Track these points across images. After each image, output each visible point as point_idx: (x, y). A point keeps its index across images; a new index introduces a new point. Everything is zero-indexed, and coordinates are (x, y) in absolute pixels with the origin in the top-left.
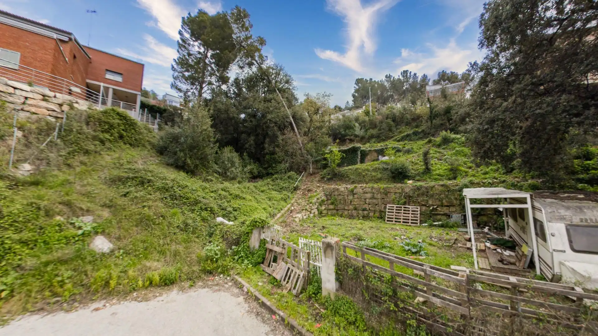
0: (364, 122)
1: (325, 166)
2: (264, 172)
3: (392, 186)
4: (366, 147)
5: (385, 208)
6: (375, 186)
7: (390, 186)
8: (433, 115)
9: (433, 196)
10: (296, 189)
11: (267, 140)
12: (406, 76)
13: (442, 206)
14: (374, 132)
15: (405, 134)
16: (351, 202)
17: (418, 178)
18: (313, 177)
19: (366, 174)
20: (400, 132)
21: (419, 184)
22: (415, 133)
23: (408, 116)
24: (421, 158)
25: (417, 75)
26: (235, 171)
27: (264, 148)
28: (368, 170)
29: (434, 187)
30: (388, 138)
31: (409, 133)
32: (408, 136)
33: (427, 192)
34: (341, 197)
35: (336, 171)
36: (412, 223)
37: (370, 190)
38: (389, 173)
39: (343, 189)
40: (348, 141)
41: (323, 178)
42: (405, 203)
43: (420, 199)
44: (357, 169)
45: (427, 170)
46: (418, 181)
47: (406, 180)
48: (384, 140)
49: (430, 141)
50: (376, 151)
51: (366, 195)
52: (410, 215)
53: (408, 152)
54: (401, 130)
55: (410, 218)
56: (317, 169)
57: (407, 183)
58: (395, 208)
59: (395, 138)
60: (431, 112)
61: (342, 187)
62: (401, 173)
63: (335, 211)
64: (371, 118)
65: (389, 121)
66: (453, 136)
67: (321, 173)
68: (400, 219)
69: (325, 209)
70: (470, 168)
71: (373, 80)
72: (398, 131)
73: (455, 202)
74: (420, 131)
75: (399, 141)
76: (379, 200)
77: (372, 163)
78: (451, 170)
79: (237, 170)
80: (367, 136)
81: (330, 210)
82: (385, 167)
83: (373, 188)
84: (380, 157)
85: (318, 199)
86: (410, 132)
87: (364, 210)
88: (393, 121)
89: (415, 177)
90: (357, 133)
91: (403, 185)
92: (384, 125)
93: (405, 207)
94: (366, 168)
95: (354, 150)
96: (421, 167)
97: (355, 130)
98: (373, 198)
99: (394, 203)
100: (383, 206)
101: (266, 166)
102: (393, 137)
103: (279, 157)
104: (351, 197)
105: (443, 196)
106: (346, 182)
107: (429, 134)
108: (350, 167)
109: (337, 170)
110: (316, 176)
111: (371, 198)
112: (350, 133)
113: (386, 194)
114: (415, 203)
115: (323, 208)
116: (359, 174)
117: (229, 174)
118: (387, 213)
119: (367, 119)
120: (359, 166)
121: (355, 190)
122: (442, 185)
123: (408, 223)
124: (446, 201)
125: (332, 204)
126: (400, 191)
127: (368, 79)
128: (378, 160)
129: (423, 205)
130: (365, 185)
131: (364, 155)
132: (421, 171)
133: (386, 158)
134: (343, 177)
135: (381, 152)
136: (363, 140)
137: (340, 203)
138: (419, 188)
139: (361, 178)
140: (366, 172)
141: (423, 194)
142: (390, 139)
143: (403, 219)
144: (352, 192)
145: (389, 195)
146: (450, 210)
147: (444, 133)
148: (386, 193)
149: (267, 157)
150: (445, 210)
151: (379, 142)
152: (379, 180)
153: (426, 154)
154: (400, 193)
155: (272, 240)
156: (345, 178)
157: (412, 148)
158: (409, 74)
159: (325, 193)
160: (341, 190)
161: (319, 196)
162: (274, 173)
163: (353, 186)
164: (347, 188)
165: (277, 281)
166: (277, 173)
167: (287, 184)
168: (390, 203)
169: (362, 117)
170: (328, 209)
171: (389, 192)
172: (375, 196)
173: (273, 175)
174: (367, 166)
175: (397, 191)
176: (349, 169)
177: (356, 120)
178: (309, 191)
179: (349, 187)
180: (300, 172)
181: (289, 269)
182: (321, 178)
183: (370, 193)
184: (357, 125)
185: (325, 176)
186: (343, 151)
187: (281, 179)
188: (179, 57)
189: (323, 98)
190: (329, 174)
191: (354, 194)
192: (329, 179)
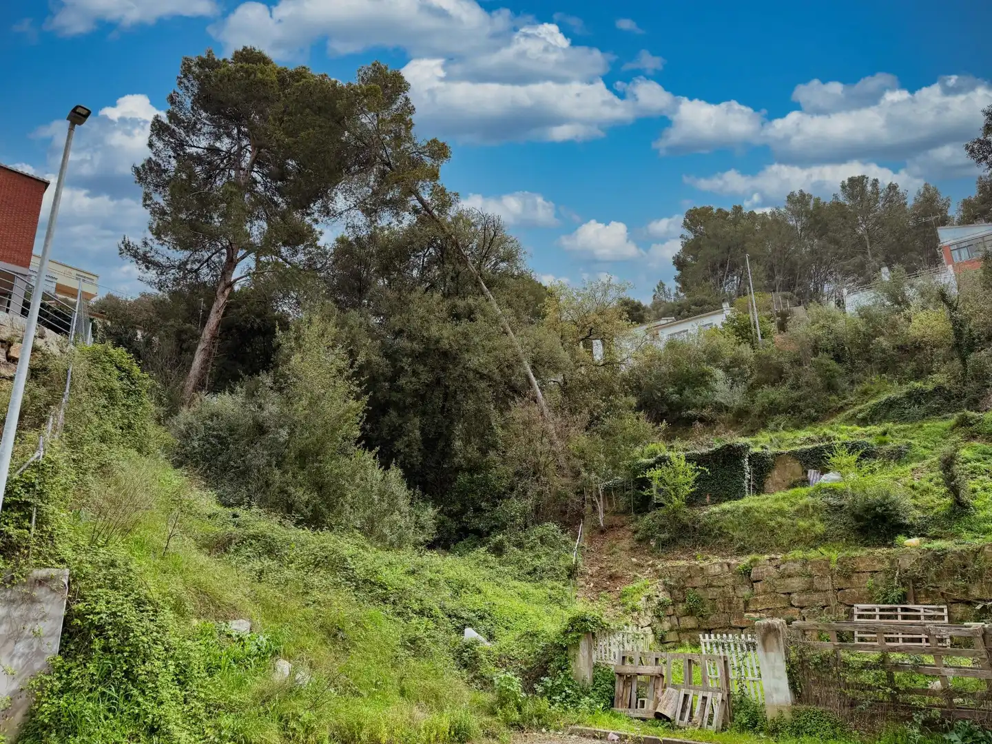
0: (736, 362)
1: (644, 505)
2: (454, 525)
3: (862, 552)
4: (762, 443)
5: (850, 614)
6: (813, 554)
7: (854, 554)
8: (964, 341)
9: (981, 575)
10: (572, 573)
11: (459, 428)
14: (777, 394)
15: (883, 398)
16: (747, 603)
17: (933, 531)
18: (608, 538)
19: (781, 525)
20: (865, 393)
21: (937, 544)
22: (916, 397)
23: (883, 342)
24: (937, 474)
27: (447, 453)
28: (781, 512)
29: (980, 550)
30: (825, 413)
31: (892, 395)
32: (890, 404)
33: (962, 566)
34: (712, 593)
35: (685, 519)
37: (798, 566)
38: (847, 519)
39: (717, 569)
40: (698, 425)
41: (643, 540)
42: (904, 598)
43: (946, 585)
44: (748, 511)
45: (960, 509)
46: (936, 537)
47: (901, 539)
48: (813, 420)
49: (964, 422)
50: (795, 455)
51: (788, 581)
53: (898, 456)
54: (867, 385)
55: (923, 636)
56: (615, 513)
57: (902, 546)
58: (877, 612)
59: (850, 412)
61: (714, 564)
62: (883, 518)
64: (762, 352)
65: (825, 359)
67: (633, 526)
68: (896, 640)
69: (671, 630)
72: (859, 388)
74: (930, 387)
75: (864, 422)
76: (830, 595)
77: (791, 492)
80: (756, 409)
81: (687, 630)
82: (834, 501)
83: (805, 562)
84: (812, 474)
85: (649, 598)
86: (896, 391)
88: (838, 359)
89: (925, 527)
90: (720, 398)
91: (893, 550)
92: (809, 374)
93: (904, 610)
94: (776, 506)
95: (731, 456)
96: (940, 501)
97: (712, 390)
98: (810, 589)
99: (870, 601)
100: (843, 609)
101: (457, 507)
102: (841, 409)
103: (499, 478)
104: (745, 592)
106: (720, 549)
107: (960, 397)
108: (726, 506)
109: (687, 514)
110: (621, 533)
111: (803, 591)
112: (698, 400)
113: (848, 577)
115: (666, 625)
116: (758, 526)
119: (746, 351)
120: (749, 501)
121: (754, 570)
125: (690, 612)
126: (887, 565)
127: (729, 209)
128: (805, 482)
129: (957, 601)
130: (780, 556)
131: (762, 467)
132: (941, 510)
133: (830, 479)
134: (708, 534)
135: (816, 459)
136: (741, 418)
137: (714, 608)
138: (939, 557)
140: (779, 519)
141: (952, 572)
142: (832, 415)
144: (746, 576)
145: (855, 578)
148: (848, 572)
149: (463, 478)
151: (798, 427)
152: (822, 539)
153: (948, 464)
154: (887, 572)
155: (624, 658)
156: (715, 537)
157: (909, 446)
158: (869, 188)
159: (665, 584)
160: (712, 571)
161: (649, 592)
162: (492, 529)
163: (745, 560)
164: (729, 565)
165: (668, 719)
166: (501, 528)
167: (544, 559)
168: (860, 600)
169: (729, 347)
170: (680, 631)
171: (854, 571)
172: (817, 585)
173: (488, 534)
174: (777, 500)
175: (878, 567)
176: (724, 512)
177: (714, 357)
178: (612, 577)
179: (734, 562)
180: (568, 524)
181: (686, 696)
182: (639, 541)
183: (799, 575)
184: (719, 373)
185: (649, 533)
186: (700, 460)
187: (520, 545)
188: (150, 160)
189: (605, 293)
190: (662, 527)
191: (752, 583)
192: (664, 544)
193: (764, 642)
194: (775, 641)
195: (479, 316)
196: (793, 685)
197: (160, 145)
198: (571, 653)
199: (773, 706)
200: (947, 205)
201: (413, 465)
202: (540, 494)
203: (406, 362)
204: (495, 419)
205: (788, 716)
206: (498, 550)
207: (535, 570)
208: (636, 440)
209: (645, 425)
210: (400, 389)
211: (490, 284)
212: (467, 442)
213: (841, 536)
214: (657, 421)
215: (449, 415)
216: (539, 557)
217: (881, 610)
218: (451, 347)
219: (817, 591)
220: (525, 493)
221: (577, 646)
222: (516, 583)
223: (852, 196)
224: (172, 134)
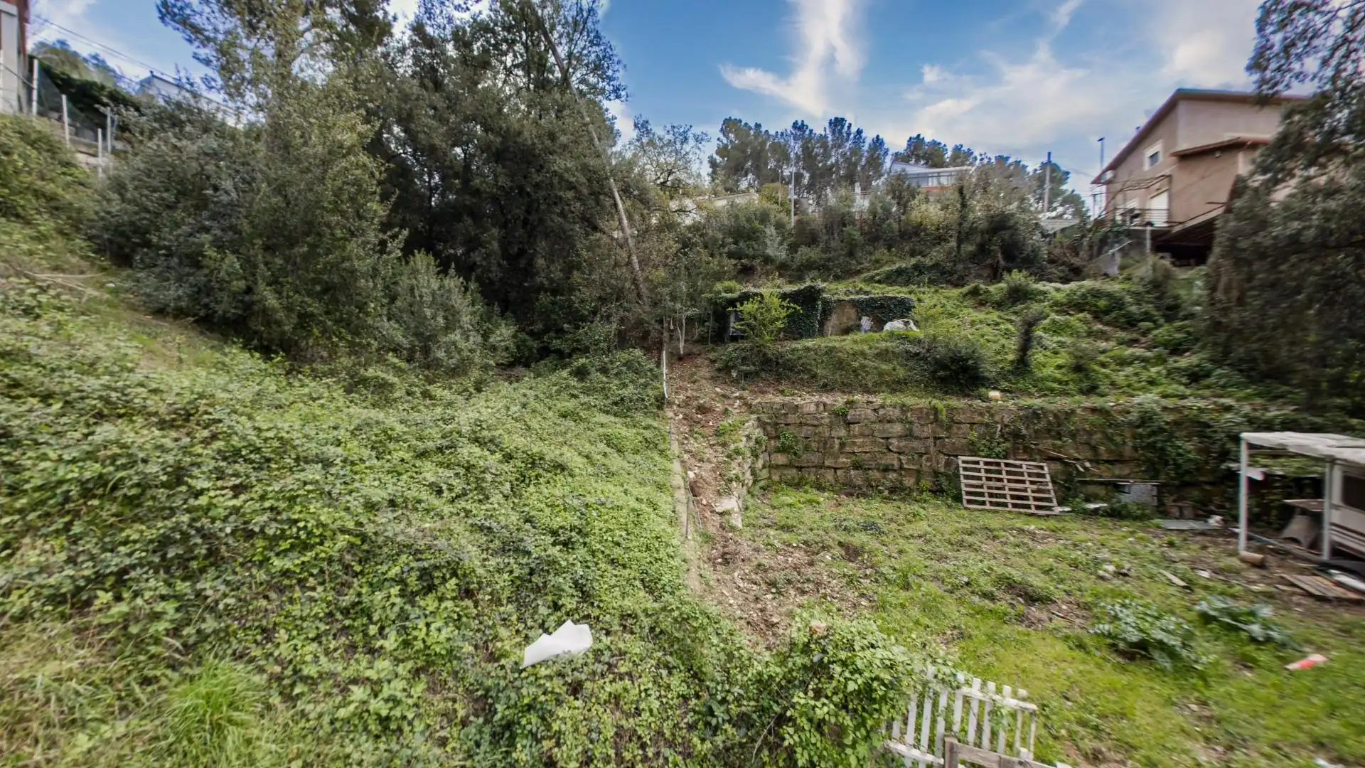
2: (535, 345)
3: (958, 403)
5: (953, 465)
7: (952, 403)
9: (1074, 435)
10: (661, 402)
11: (542, 245)
12: (840, 132)
13: (1098, 461)
15: (895, 267)
16: (842, 445)
18: (687, 365)
19: (863, 367)
20: (877, 261)
22: (918, 268)
23: (894, 225)
25: (863, 135)
26: (462, 344)
27: (530, 271)
28: (863, 354)
29: (1073, 411)
31: (901, 265)
32: (900, 272)
33: (1057, 425)
34: (806, 431)
35: (769, 354)
36: (1038, 507)
38: (926, 366)
39: (812, 408)
41: (726, 369)
42: (1007, 454)
44: (831, 350)
45: (1022, 365)
46: (1015, 392)
47: (983, 390)
48: (838, 278)
49: (975, 292)
50: (854, 304)
51: (887, 426)
52: (1027, 485)
54: (877, 255)
55: (1029, 493)
57: (986, 399)
58: (982, 465)
59: (867, 274)
61: (808, 401)
62: (965, 369)
63: (792, 473)
66: (1035, 284)
67: (712, 356)
68: (1004, 496)
69: (764, 467)
71: (763, 129)
74: (929, 263)
76: (930, 442)
79: (464, 341)
80: (796, 264)
81: (777, 467)
82: (914, 349)
83: (904, 408)
85: (748, 438)
86: (902, 263)
87: (886, 469)
89: (998, 382)
90: (770, 252)
91: (983, 403)
93: (1007, 465)
94: (856, 348)
95: (811, 297)
96: (1003, 356)
97: (765, 245)
98: (909, 435)
99: (976, 453)
100: (943, 459)
101: (539, 326)
102: (859, 272)
103: (582, 301)
104: (841, 433)
105: (1097, 435)
108: (807, 343)
110: (699, 361)
111: (900, 437)
112: (751, 251)
113: (946, 427)
114: (1029, 453)
115: (761, 462)
116: (840, 365)
117: (441, 354)
118: (964, 481)
121: (851, 412)
123: (1028, 507)
124: (1107, 450)
125: (783, 450)
129: (1055, 460)
130: (876, 400)
131: (827, 311)
134: (791, 370)
136: (782, 271)
137: (808, 447)
138: (1035, 415)
140: (861, 361)
142: (854, 276)
143: (1013, 497)
144: (841, 417)
145: (954, 428)
146: (1117, 472)
147: (1015, 275)
148: (949, 422)
149: (544, 299)
150: (1105, 473)
152: (897, 386)
153: (1031, 325)
156: (799, 373)
159: (759, 419)
160: (806, 410)
161: (746, 429)
162: (574, 350)
163: (840, 401)
164: (825, 405)
166: (585, 350)
167: (631, 387)
168: (964, 452)
170: (771, 467)
172: (917, 430)
173: (570, 356)
175: (978, 418)
176: (808, 349)
177: (763, 219)
178: (702, 409)
179: (825, 400)
180: (651, 351)
182: (719, 370)
183: (901, 421)
184: (770, 230)
185: (731, 364)
186: (789, 297)
187: (604, 371)
190: (745, 359)
191: (848, 424)
192: (746, 375)
201: (492, 282)
202: (624, 319)
206: (581, 373)
207: (622, 399)
212: (551, 262)
213: (919, 382)
215: (531, 229)
216: (625, 386)
217: (986, 463)
219: (917, 438)
220: (608, 318)
222: (603, 418)
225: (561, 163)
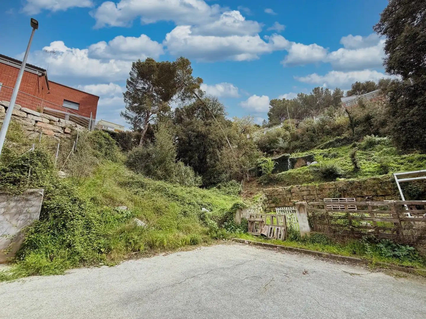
0: (286, 136)
1: (260, 174)
2: (207, 182)
3: (326, 183)
4: (293, 156)
6: (310, 184)
7: (323, 184)
8: (353, 123)
9: (366, 188)
10: (239, 193)
11: (208, 156)
13: (377, 196)
14: (297, 143)
15: (328, 142)
16: (290, 199)
17: (348, 176)
18: (250, 183)
19: (299, 177)
20: (322, 141)
21: (350, 180)
22: (338, 141)
23: (328, 127)
24: (349, 159)
27: (206, 163)
28: (300, 173)
29: (366, 181)
30: (311, 148)
31: (331, 141)
32: (330, 144)
33: (360, 186)
34: (279, 197)
37: (305, 188)
38: (320, 174)
39: (281, 190)
40: (275, 153)
41: (260, 183)
42: (340, 196)
43: (354, 192)
44: (290, 173)
45: (357, 169)
46: (349, 178)
47: (338, 179)
48: (307, 150)
49: (355, 146)
50: (303, 158)
51: (303, 192)
53: (335, 156)
54: (323, 139)
56: (251, 177)
57: (339, 181)
58: (331, 200)
59: (318, 146)
60: (351, 121)
61: (280, 188)
64: (292, 132)
65: (310, 133)
66: (377, 139)
67: (257, 180)
69: (268, 207)
70: (402, 164)
71: (286, 100)
72: (320, 140)
73: (389, 191)
74: (342, 138)
75: (322, 149)
76: (316, 196)
77: (302, 168)
78: (382, 166)
79: (191, 180)
80: (291, 147)
81: (272, 207)
82: (316, 169)
83: (308, 187)
84: (308, 163)
85: (261, 199)
86: (333, 140)
88: (314, 132)
89: (345, 175)
90: (281, 145)
91: (335, 182)
92: (306, 137)
93: (340, 199)
94: (298, 172)
95: (284, 159)
96: (350, 167)
97: (279, 143)
98: (309, 195)
99: (329, 197)
100: (320, 200)
101: (209, 177)
102: (315, 146)
103: (220, 169)
104: (289, 196)
105: (376, 187)
106: (281, 185)
107: (352, 140)
108: (283, 173)
109: (272, 176)
110: (254, 182)
111: (307, 195)
112: (275, 146)
113: (321, 191)
114: (349, 195)
115: (266, 206)
116: (293, 177)
119: (288, 133)
120: (290, 171)
121: (292, 190)
122: (374, 179)
124: (381, 191)
125: (273, 202)
126: (334, 186)
128: (306, 165)
129: (358, 196)
130: (300, 185)
131: (294, 162)
132: (351, 170)
133: (314, 163)
134: (278, 181)
135: (310, 159)
136: (287, 150)
137: (280, 201)
138: (352, 183)
139: (294, 180)
140: (299, 175)
141: (356, 188)
142: (313, 148)
144: (290, 191)
145: (324, 191)
147: (368, 137)
148: (321, 189)
149: (210, 169)
151: (303, 152)
152: (313, 180)
153: (353, 156)
154: (334, 188)
155: (251, 216)
156: (280, 181)
157: (338, 153)
158: (320, 90)
159: (266, 195)
160: (279, 191)
161: (261, 197)
162: (218, 182)
163: (289, 187)
164: (284, 188)
165: (265, 236)
166: (220, 182)
167: (232, 189)
168: (326, 197)
169: (283, 132)
170: (270, 208)
171: (323, 189)
172: (311, 193)
173: (217, 184)
174: (298, 170)
175: (331, 187)
176: (283, 174)
177: (279, 135)
178: (251, 194)
179: (286, 188)
180: (239, 180)
181: (271, 228)
183: (306, 190)
184: (280, 139)
185: (261, 181)
186: (276, 160)
187: (225, 186)
188: (127, 92)
189: (248, 119)
190: (265, 180)
191: (291, 193)
192: (265, 184)
193: (299, 210)
194: (303, 209)
195: (212, 124)
196: (310, 225)
197: (129, 87)
198: (234, 215)
199: (303, 232)
200: (343, 93)
201: (196, 166)
202: (231, 173)
203: (193, 139)
204: (218, 153)
205: (309, 236)
206: (219, 188)
207: (229, 192)
208: (257, 157)
209: (260, 152)
210: (192, 146)
211: (215, 116)
212: (211, 160)
213: (318, 179)
214: (264, 152)
215: (205, 152)
216: (230, 189)
217: (333, 200)
218: (205, 133)
219: (312, 195)
220: (227, 172)
221: (235, 212)
222: (223, 196)
223: (315, 93)
224: (132, 84)
225: (211, 137)
